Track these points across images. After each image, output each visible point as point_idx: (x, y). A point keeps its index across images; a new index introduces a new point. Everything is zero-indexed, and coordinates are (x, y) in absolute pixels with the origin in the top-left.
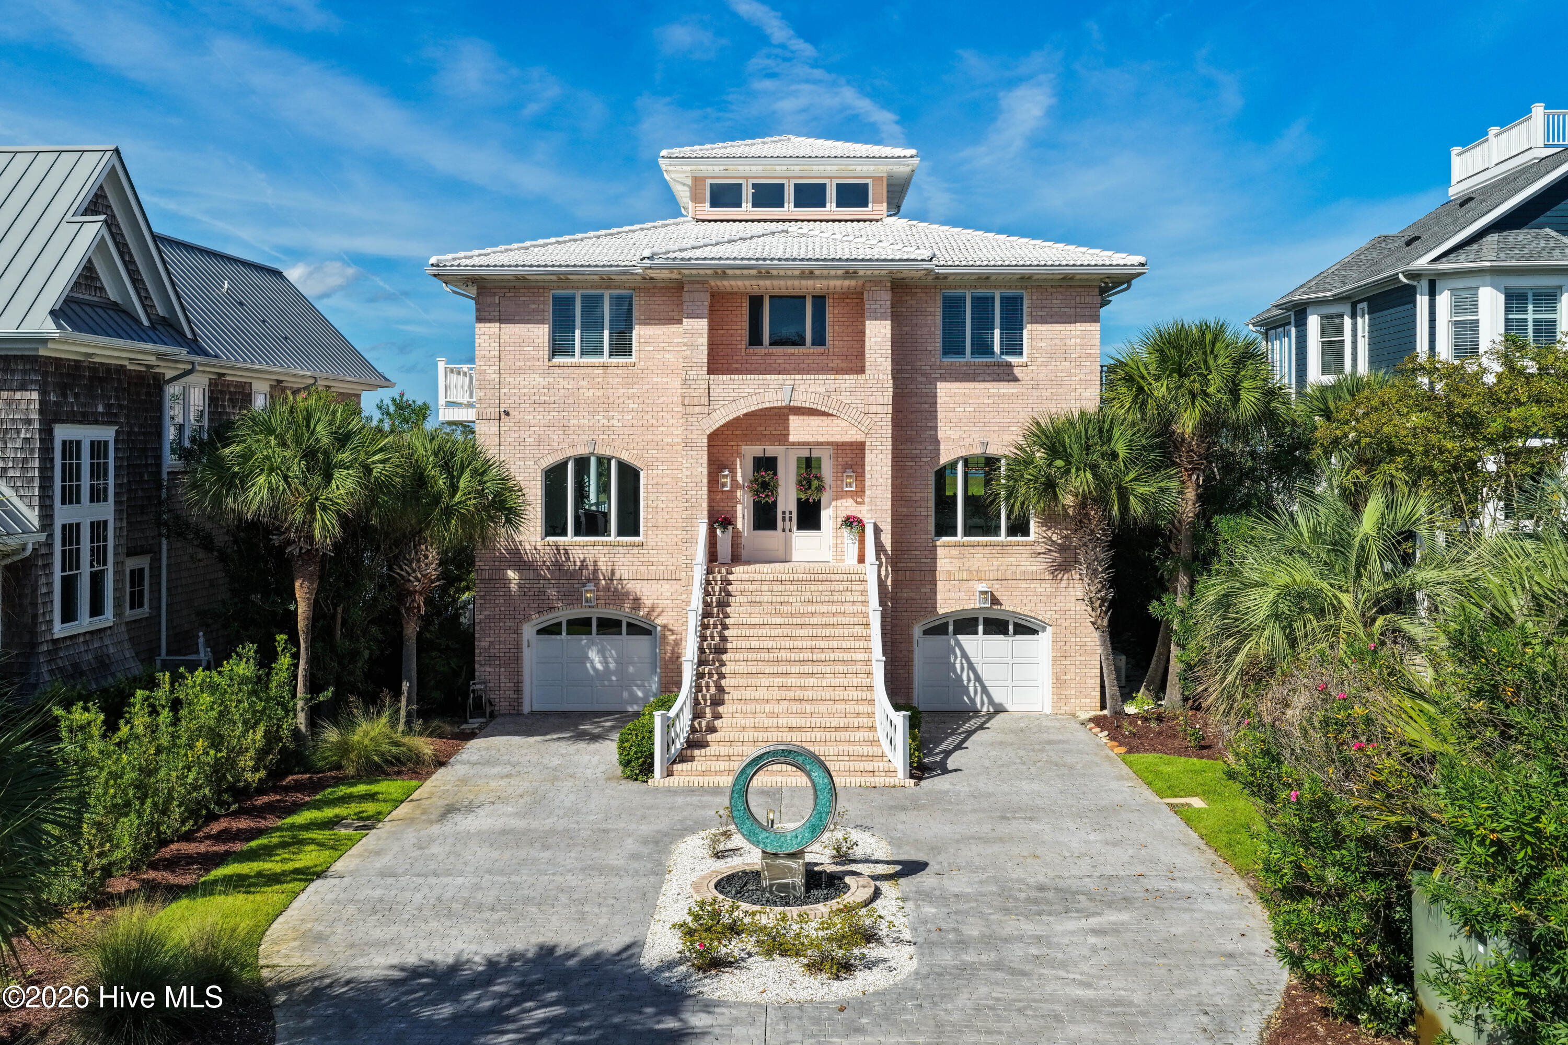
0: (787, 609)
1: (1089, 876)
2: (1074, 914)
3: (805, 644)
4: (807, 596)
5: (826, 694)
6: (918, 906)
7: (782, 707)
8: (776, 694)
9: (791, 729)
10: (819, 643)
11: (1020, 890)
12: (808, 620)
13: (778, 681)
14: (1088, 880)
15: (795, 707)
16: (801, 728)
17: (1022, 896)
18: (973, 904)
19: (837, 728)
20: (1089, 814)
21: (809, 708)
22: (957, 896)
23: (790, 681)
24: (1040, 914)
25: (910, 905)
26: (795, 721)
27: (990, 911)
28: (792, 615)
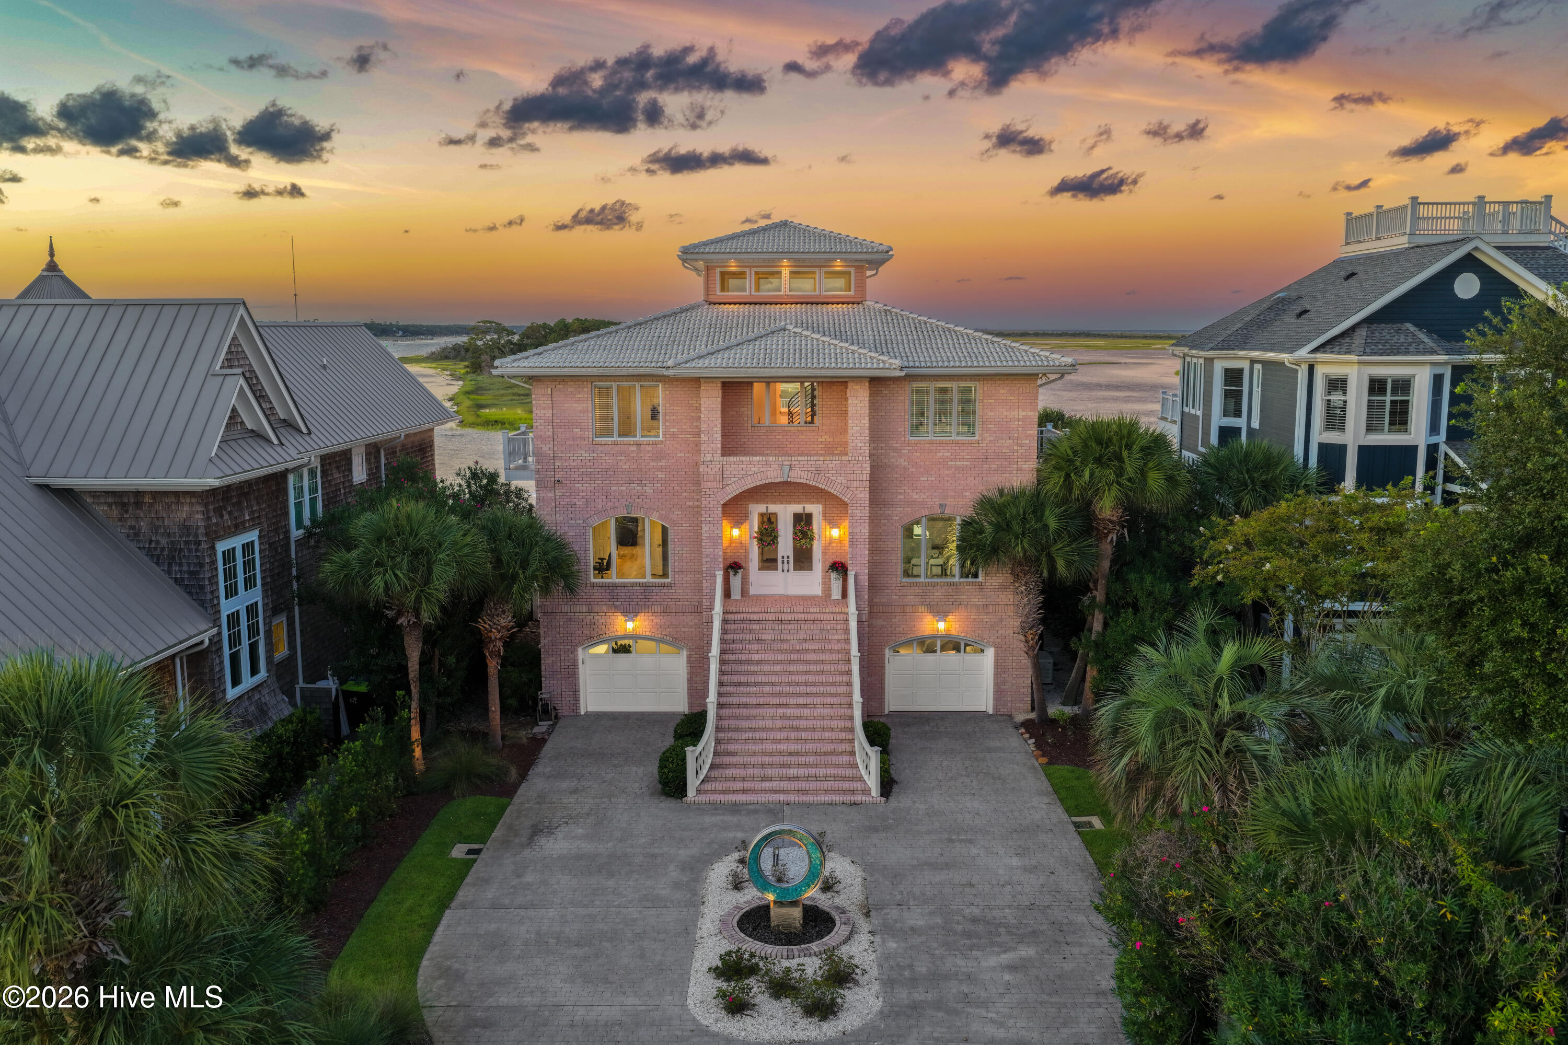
0: (786, 646)
1: (1009, 907)
2: (996, 949)
3: (799, 678)
4: (802, 636)
5: (817, 723)
6: (884, 940)
7: (782, 735)
8: (778, 723)
9: (791, 754)
10: (810, 678)
11: (958, 923)
12: (803, 657)
13: (781, 711)
14: (1007, 911)
15: (793, 735)
16: (797, 754)
17: (959, 928)
18: (923, 938)
19: (825, 753)
20: (1014, 836)
21: (804, 735)
22: (912, 929)
23: (790, 712)
24: (971, 948)
25: (878, 939)
26: (793, 747)
27: (935, 945)
28: (791, 652)
